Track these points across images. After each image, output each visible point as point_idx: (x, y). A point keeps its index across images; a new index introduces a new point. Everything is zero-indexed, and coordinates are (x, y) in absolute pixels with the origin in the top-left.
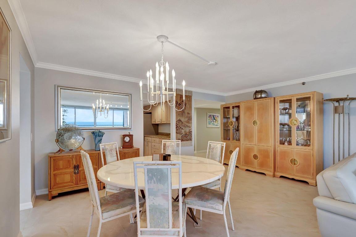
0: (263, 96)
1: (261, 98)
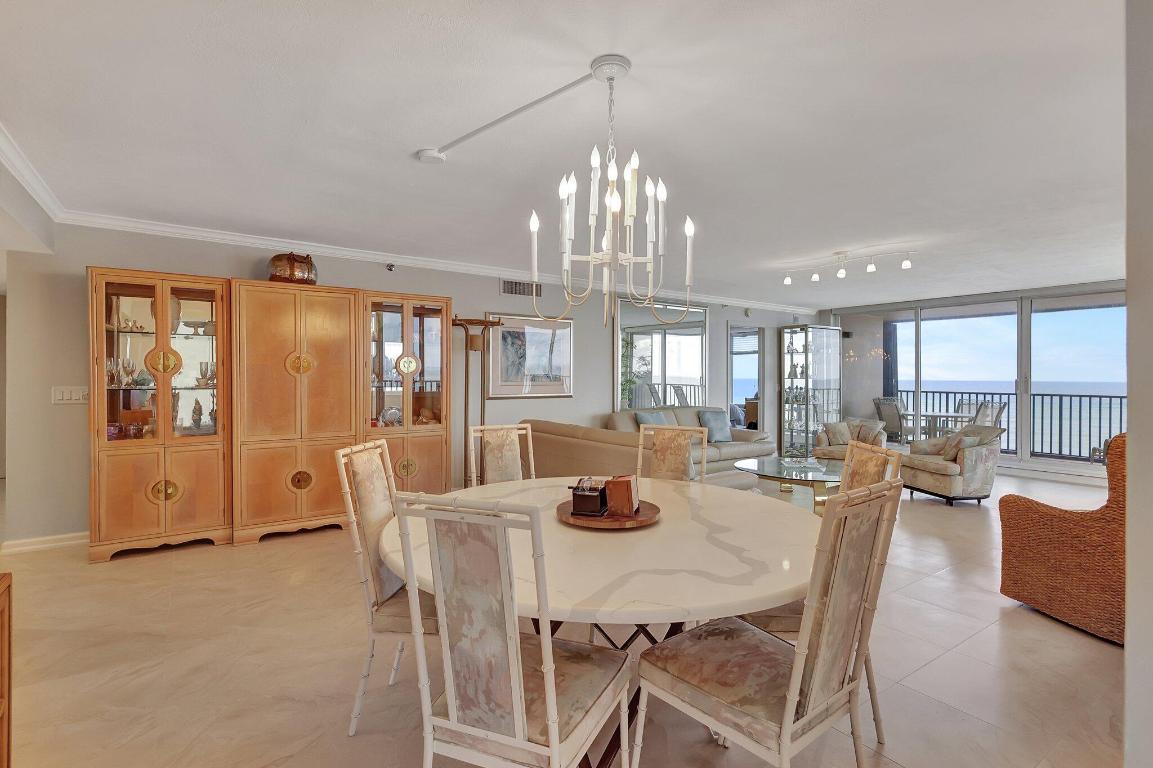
0: (298, 274)
1: (290, 280)
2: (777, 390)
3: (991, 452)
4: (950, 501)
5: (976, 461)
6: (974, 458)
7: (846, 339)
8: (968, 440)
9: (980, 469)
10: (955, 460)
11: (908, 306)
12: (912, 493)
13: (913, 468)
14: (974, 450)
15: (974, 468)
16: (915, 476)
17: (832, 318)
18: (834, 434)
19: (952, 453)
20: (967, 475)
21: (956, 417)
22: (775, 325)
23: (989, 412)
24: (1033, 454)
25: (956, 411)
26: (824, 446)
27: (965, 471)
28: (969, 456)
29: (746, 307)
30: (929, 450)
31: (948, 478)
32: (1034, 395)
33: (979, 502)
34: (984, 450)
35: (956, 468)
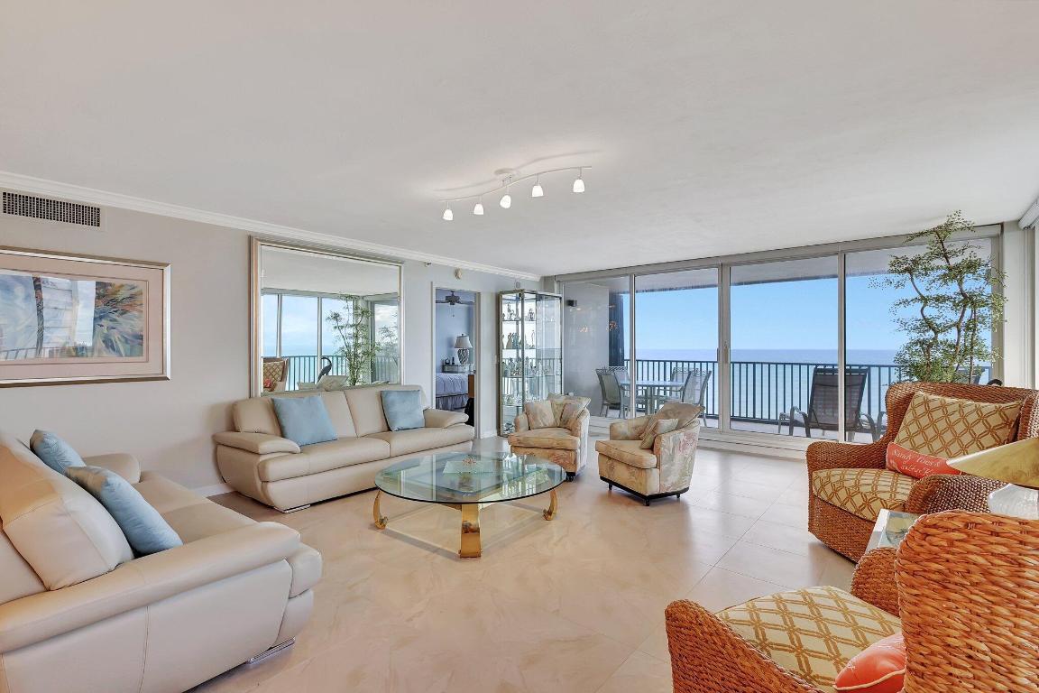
2: (495, 362)
3: (690, 436)
4: (648, 500)
5: (673, 449)
6: (672, 444)
7: (571, 309)
8: (666, 423)
9: (678, 456)
10: (651, 449)
11: (621, 272)
12: (610, 487)
13: (610, 458)
14: (671, 436)
15: (672, 457)
16: (612, 468)
17: (556, 285)
18: (535, 416)
19: (649, 440)
20: (664, 467)
21: (671, 387)
22: (494, 290)
23: (698, 380)
24: (733, 419)
25: (672, 379)
26: (523, 431)
27: (663, 461)
28: (667, 442)
29: (457, 266)
30: (629, 434)
31: (643, 471)
32: (734, 363)
33: (678, 497)
34: (681, 435)
35: (651, 459)
